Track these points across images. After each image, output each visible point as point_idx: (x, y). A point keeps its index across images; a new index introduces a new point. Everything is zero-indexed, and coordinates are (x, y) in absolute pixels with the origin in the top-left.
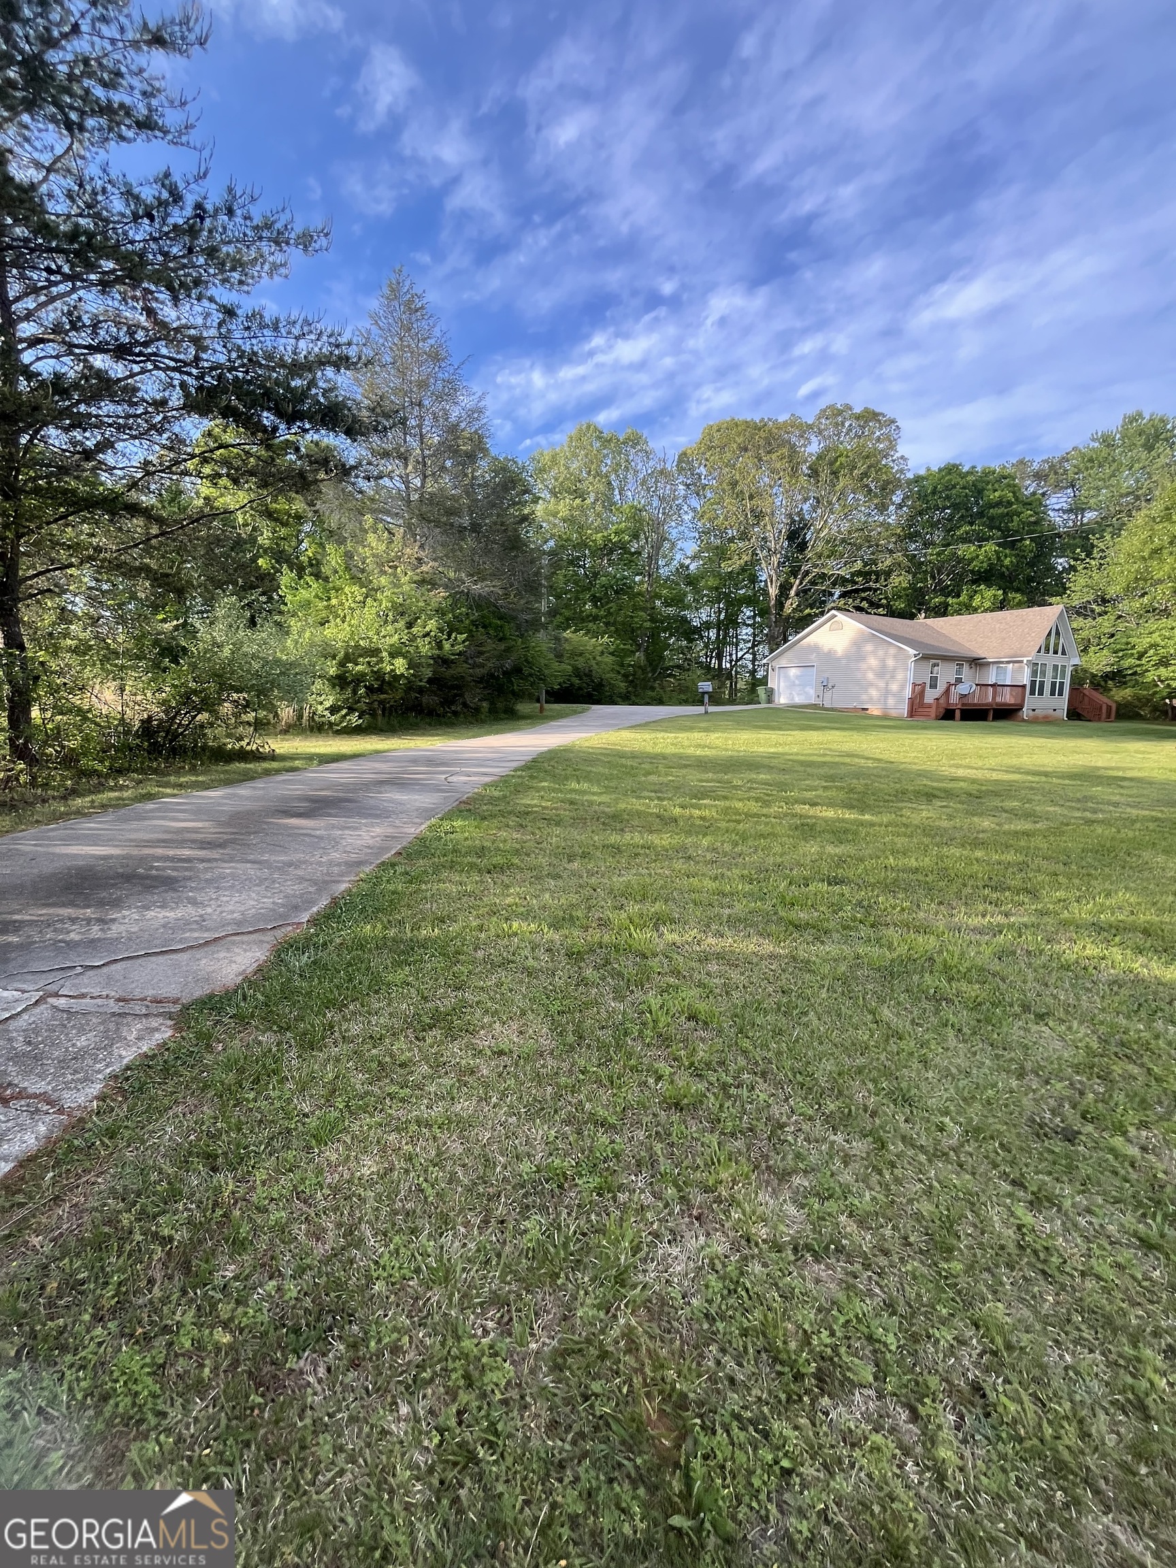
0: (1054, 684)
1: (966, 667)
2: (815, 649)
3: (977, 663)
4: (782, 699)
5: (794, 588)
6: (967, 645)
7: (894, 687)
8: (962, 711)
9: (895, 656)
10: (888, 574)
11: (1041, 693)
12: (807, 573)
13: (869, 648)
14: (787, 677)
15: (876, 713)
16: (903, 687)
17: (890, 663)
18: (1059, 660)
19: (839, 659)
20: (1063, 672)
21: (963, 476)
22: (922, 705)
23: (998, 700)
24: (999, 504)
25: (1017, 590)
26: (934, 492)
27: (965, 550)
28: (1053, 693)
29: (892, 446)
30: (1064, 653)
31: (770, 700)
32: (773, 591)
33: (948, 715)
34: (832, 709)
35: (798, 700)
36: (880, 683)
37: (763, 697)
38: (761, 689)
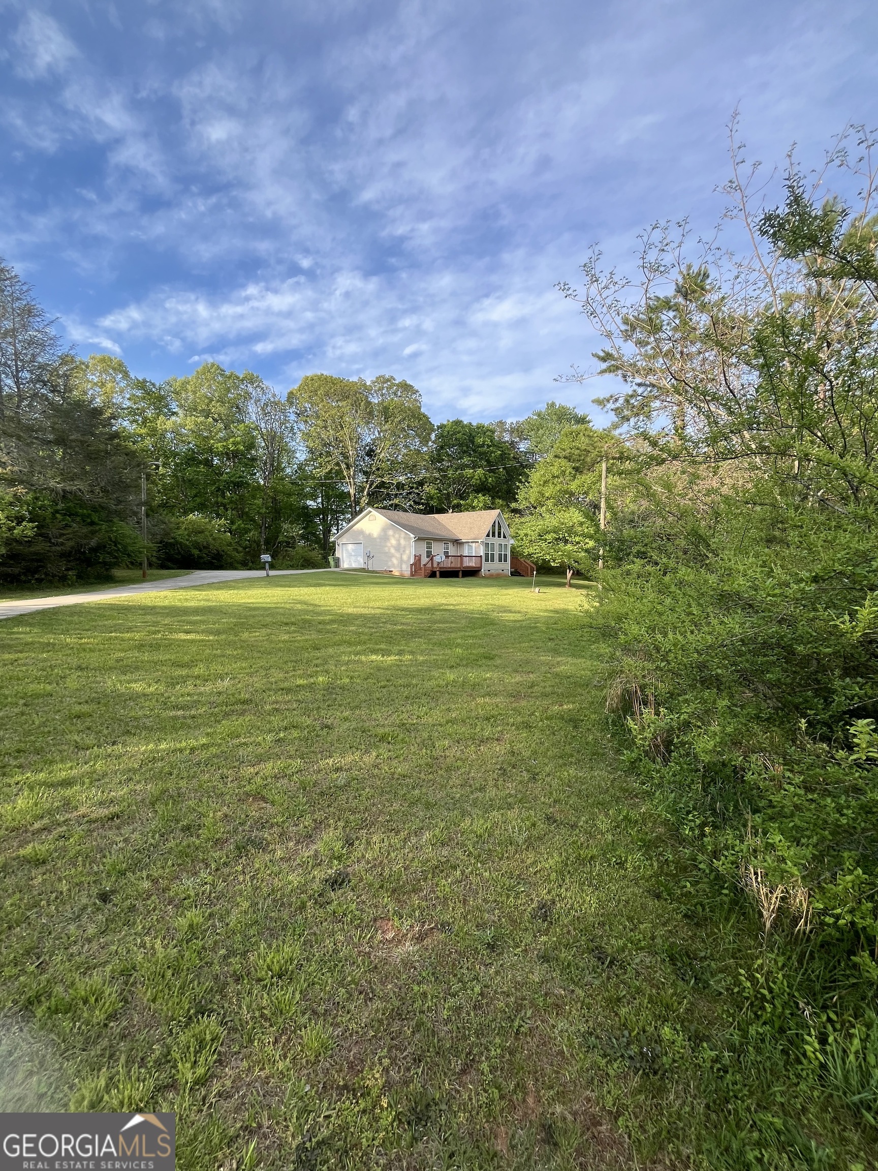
0: (500, 555)
1: (450, 545)
2: (361, 532)
3: (457, 542)
4: (345, 564)
5: (366, 490)
6: (453, 531)
7: (405, 557)
8: (441, 572)
9: (405, 538)
11: (493, 560)
12: (374, 481)
13: (391, 532)
14: (347, 550)
15: (397, 574)
16: (409, 558)
17: (402, 542)
18: (501, 541)
19: (375, 539)
20: (506, 548)
21: (463, 427)
22: (418, 568)
23: (465, 565)
24: (483, 446)
25: (500, 497)
26: (449, 435)
27: (469, 472)
28: (500, 560)
30: (505, 537)
31: (337, 565)
32: (352, 492)
33: (433, 575)
34: (373, 572)
35: (355, 565)
36: (398, 555)
37: (332, 563)
38: (330, 559)
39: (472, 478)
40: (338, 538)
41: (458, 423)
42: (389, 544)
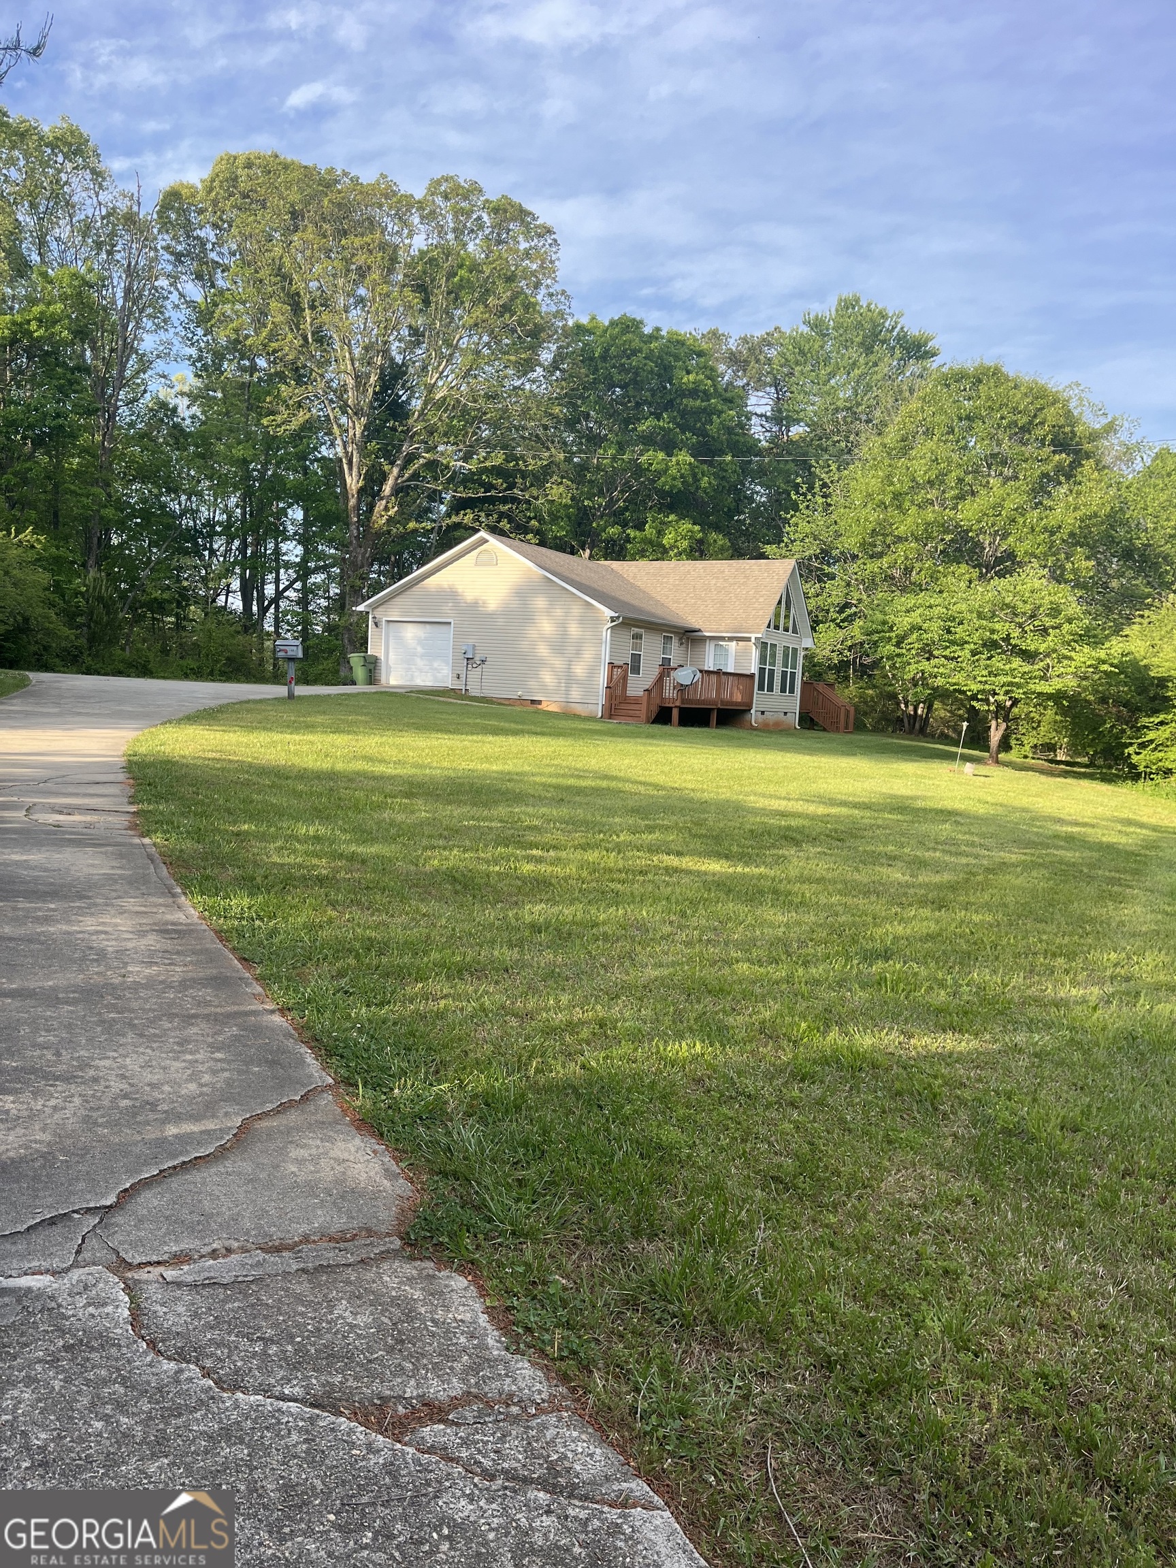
0: (784, 674)
1: (675, 642)
2: (451, 595)
3: (690, 637)
4: (394, 677)
5: (390, 482)
6: (673, 607)
7: (579, 670)
8: (682, 710)
9: (582, 621)
10: (540, 478)
11: (771, 689)
12: (410, 458)
13: (540, 602)
14: (400, 639)
15: (553, 708)
16: (593, 671)
17: (574, 630)
18: (789, 640)
19: (492, 615)
20: (795, 659)
22: (625, 699)
23: (726, 696)
24: (694, 393)
25: (717, 528)
26: (604, 357)
27: (654, 458)
28: (783, 690)
29: (548, 268)
30: (795, 631)
31: (372, 679)
32: (353, 482)
33: (662, 716)
34: (484, 701)
35: (424, 680)
36: (558, 663)
37: (359, 673)
38: (355, 658)
39: (661, 472)
40: (375, 607)
41: (629, 326)
42: (532, 632)
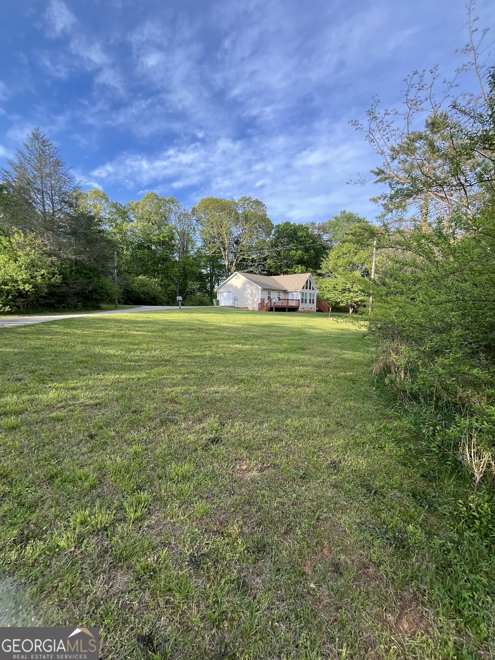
0: (310, 300)
1: (281, 293)
2: (231, 286)
3: (285, 292)
4: (222, 304)
5: (234, 263)
6: (283, 285)
7: (255, 300)
8: (276, 308)
9: (255, 289)
10: (266, 259)
11: (306, 302)
12: (239, 257)
13: (248, 286)
14: (223, 296)
15: (250, 309)
16: (258, 300)
17: (254, 291)
18: (311, 291)
19: (239, 289)
20: (314, 295)
21: (290, 226)
22: (264, 306)
23: (289, 305)
24: (301, 237)
25: (311, 267)
27: (293, 252)
28: (310, 303)
30: (313, 289)
31: (218, 304)
32: (227, 264)
33: (271, 310)
34: (237, 308)
35: (227, 304)
36: (251, 298)
37: (215, 303)
38: (214, 300)
39: (295, 256)
40: (218, 289)
41: (287, 224)
42: (246, 292)
